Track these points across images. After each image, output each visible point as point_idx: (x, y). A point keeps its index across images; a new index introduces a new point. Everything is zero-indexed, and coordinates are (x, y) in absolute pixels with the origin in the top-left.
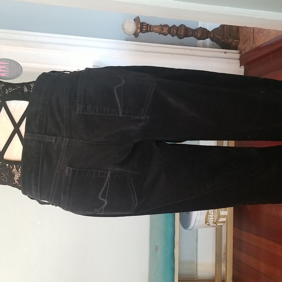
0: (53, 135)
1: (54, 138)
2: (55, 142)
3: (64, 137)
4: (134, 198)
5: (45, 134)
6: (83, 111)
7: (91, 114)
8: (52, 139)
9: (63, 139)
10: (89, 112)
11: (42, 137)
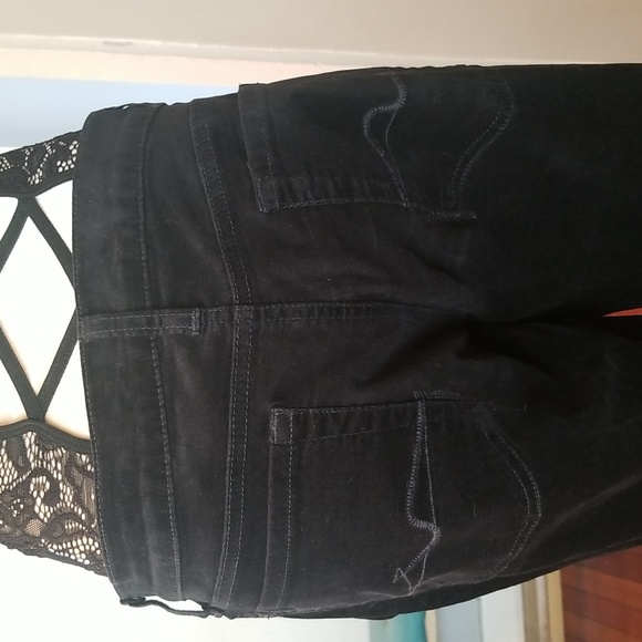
0: (189, 306)
1: (195, 315)
2: (203, 330)
3: (231, 304)
4: (531, 494)
5: (156, 307)
6: (283, 200)
7: (315, 203)
8: (189, 320)
9: (231, 313)
10: (306, 199)
11: (150, 322)
